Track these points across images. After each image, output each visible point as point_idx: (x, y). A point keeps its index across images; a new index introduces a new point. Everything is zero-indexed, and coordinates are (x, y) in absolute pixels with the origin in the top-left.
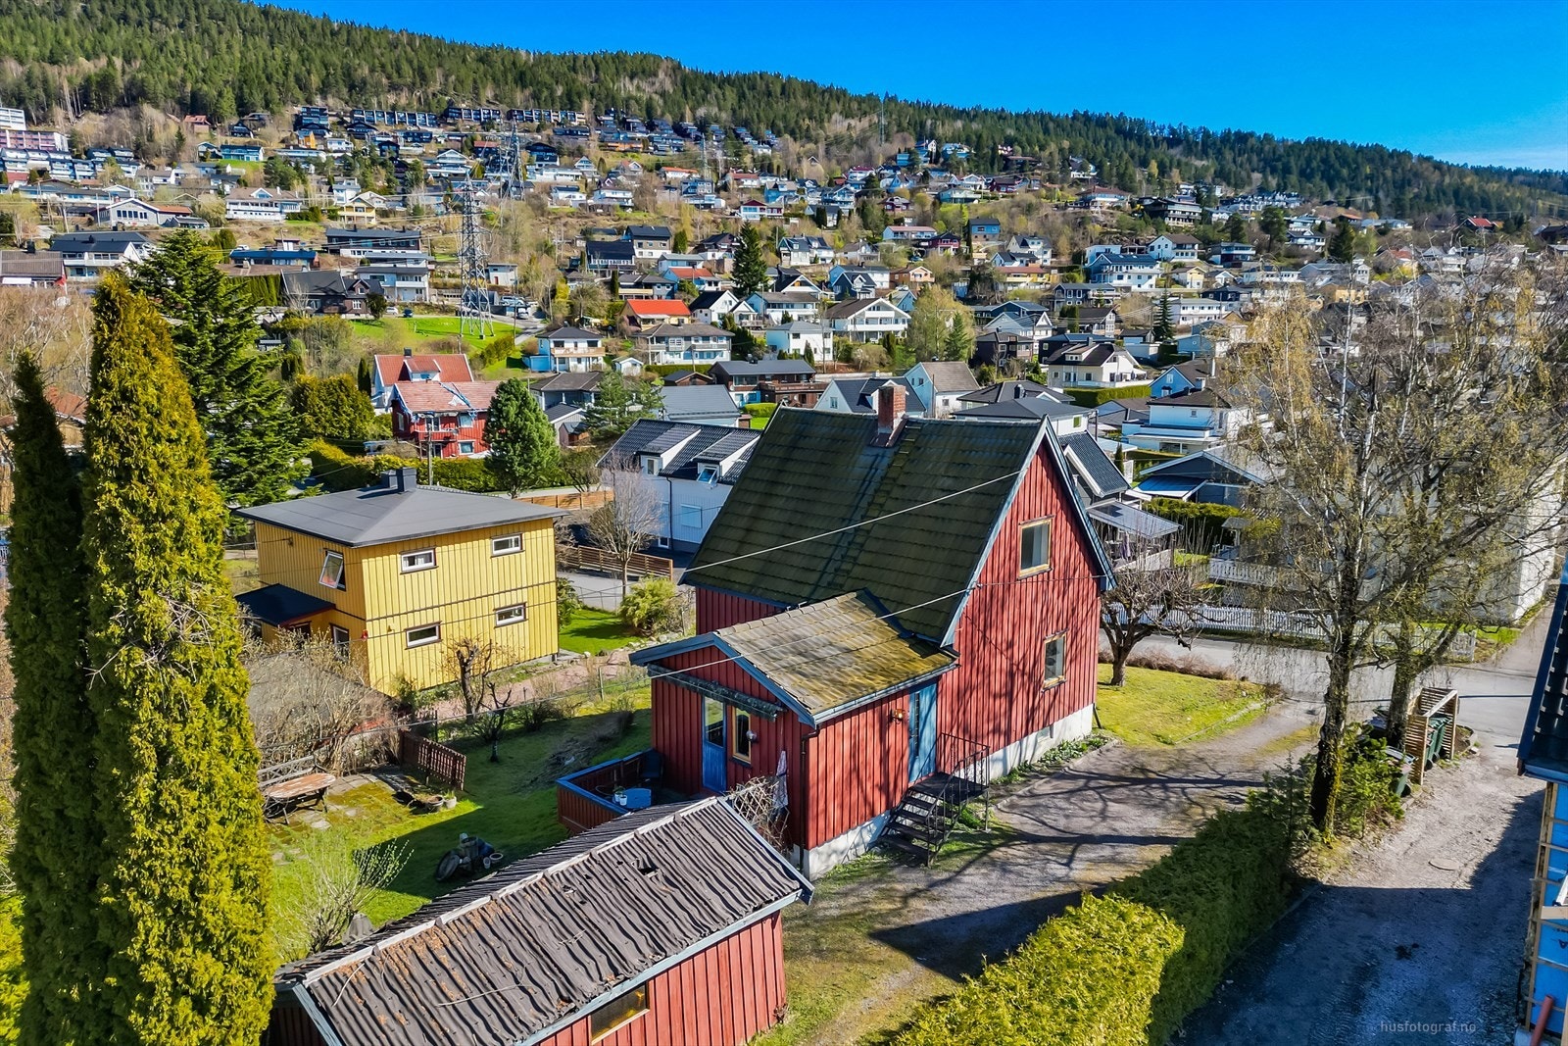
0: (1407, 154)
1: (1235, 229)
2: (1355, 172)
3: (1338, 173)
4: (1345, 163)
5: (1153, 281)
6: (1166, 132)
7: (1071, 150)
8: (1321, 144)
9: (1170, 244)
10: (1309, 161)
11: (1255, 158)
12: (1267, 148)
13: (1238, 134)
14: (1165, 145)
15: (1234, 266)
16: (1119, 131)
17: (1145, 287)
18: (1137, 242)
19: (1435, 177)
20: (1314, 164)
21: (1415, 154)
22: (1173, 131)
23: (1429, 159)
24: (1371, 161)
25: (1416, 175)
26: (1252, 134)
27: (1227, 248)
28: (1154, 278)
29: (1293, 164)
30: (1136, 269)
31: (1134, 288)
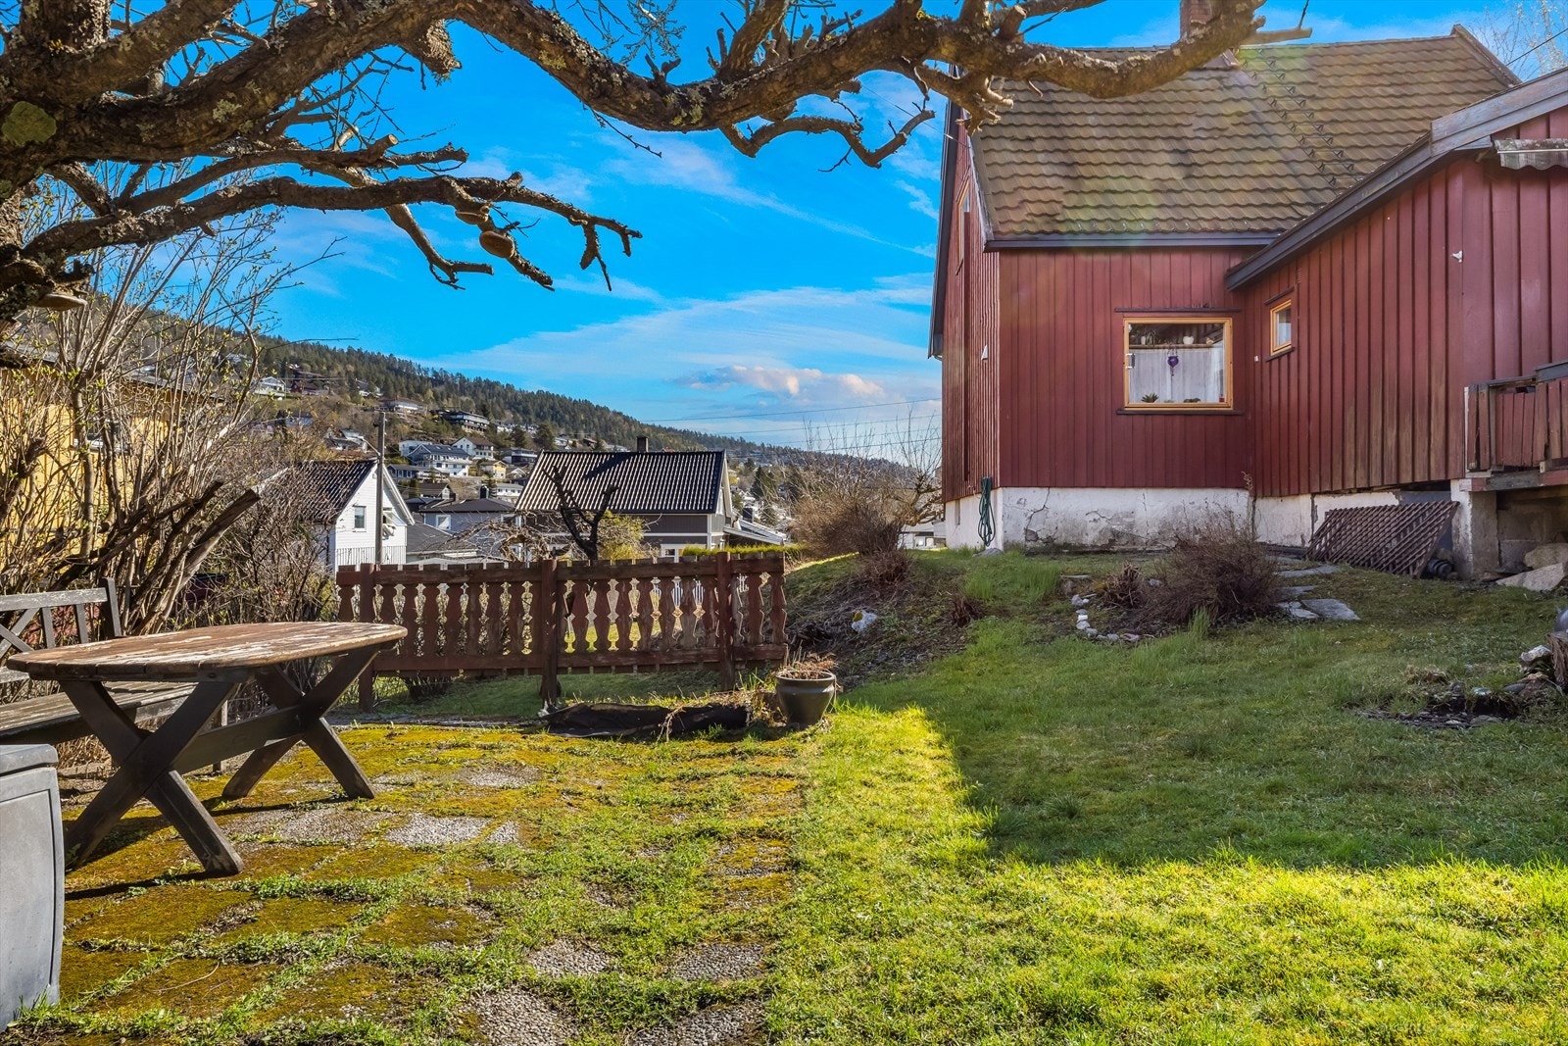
0: (606, 409)
1: (518, 438)
2: (574, 418)
3: (563, 417)
4: (566, 411)
5: (466, 470)
6: (430, 375)
7: (356, 374)
8: (548, 396)
9: (471, 444)
10: (541, 408)
11: (502, 401)
12: (509, 394)
13: (487, 381)
14: (430, 383)
15: (522, 465)
16: (390, 368)
17: (460, 474)
18: (442, 442)
19: (626, 426)
20: (546, 409)
21: (611, 409)
22: (436, 374)
23: (620, 414)
24: (584, 411)
25: (614, 423)
26: (497, 383)
27: (516, 451)
28: (467, 467)
29: (530, 408)
30: (451, 459)
31: (452, 475)
